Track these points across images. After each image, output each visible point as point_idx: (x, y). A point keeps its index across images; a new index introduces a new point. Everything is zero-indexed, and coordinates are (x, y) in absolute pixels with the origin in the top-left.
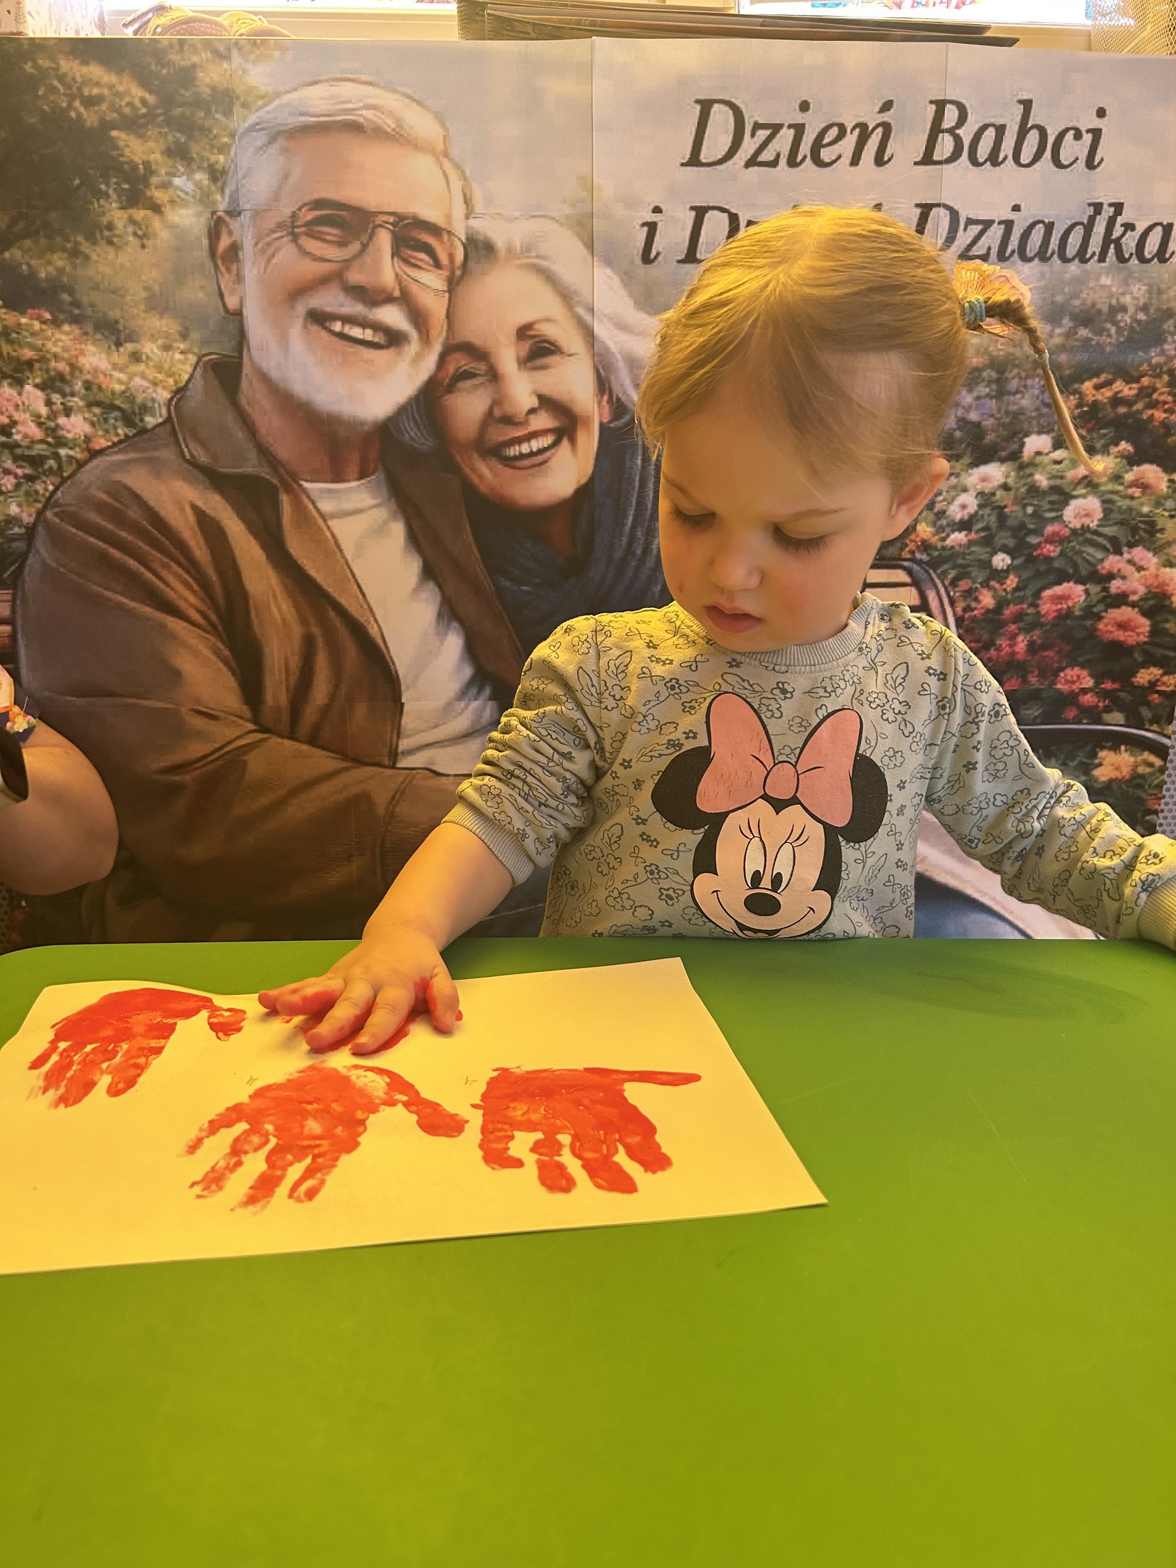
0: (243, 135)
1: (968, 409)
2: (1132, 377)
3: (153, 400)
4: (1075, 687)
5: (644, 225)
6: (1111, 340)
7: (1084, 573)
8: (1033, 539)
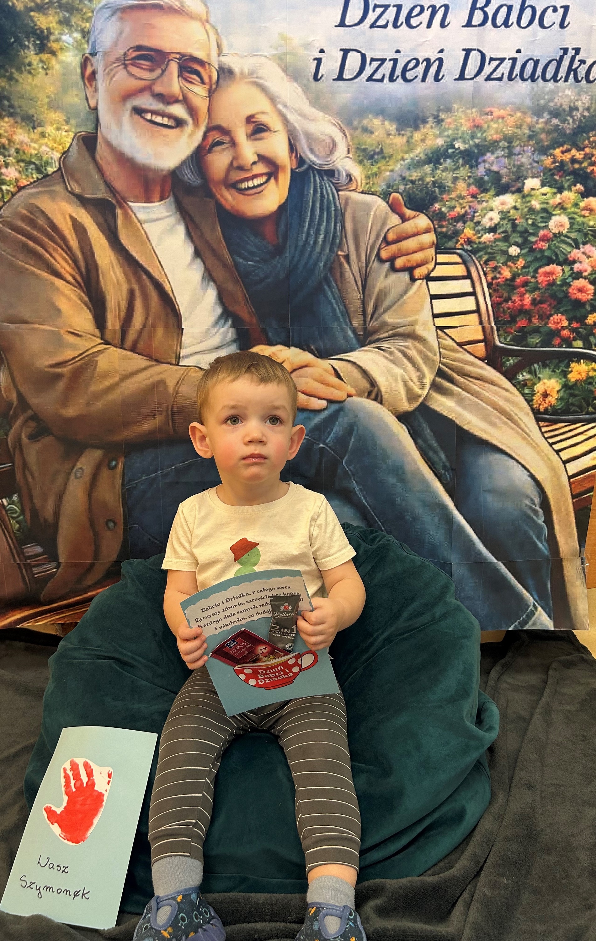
0: (98, 11)
1: (492, 164)
2: (580, 148)
3: (52, 158)
4: (559, 326)
5: (315, 59)
6: (569, 126)
7: (561, 259)
8: (532, 239)
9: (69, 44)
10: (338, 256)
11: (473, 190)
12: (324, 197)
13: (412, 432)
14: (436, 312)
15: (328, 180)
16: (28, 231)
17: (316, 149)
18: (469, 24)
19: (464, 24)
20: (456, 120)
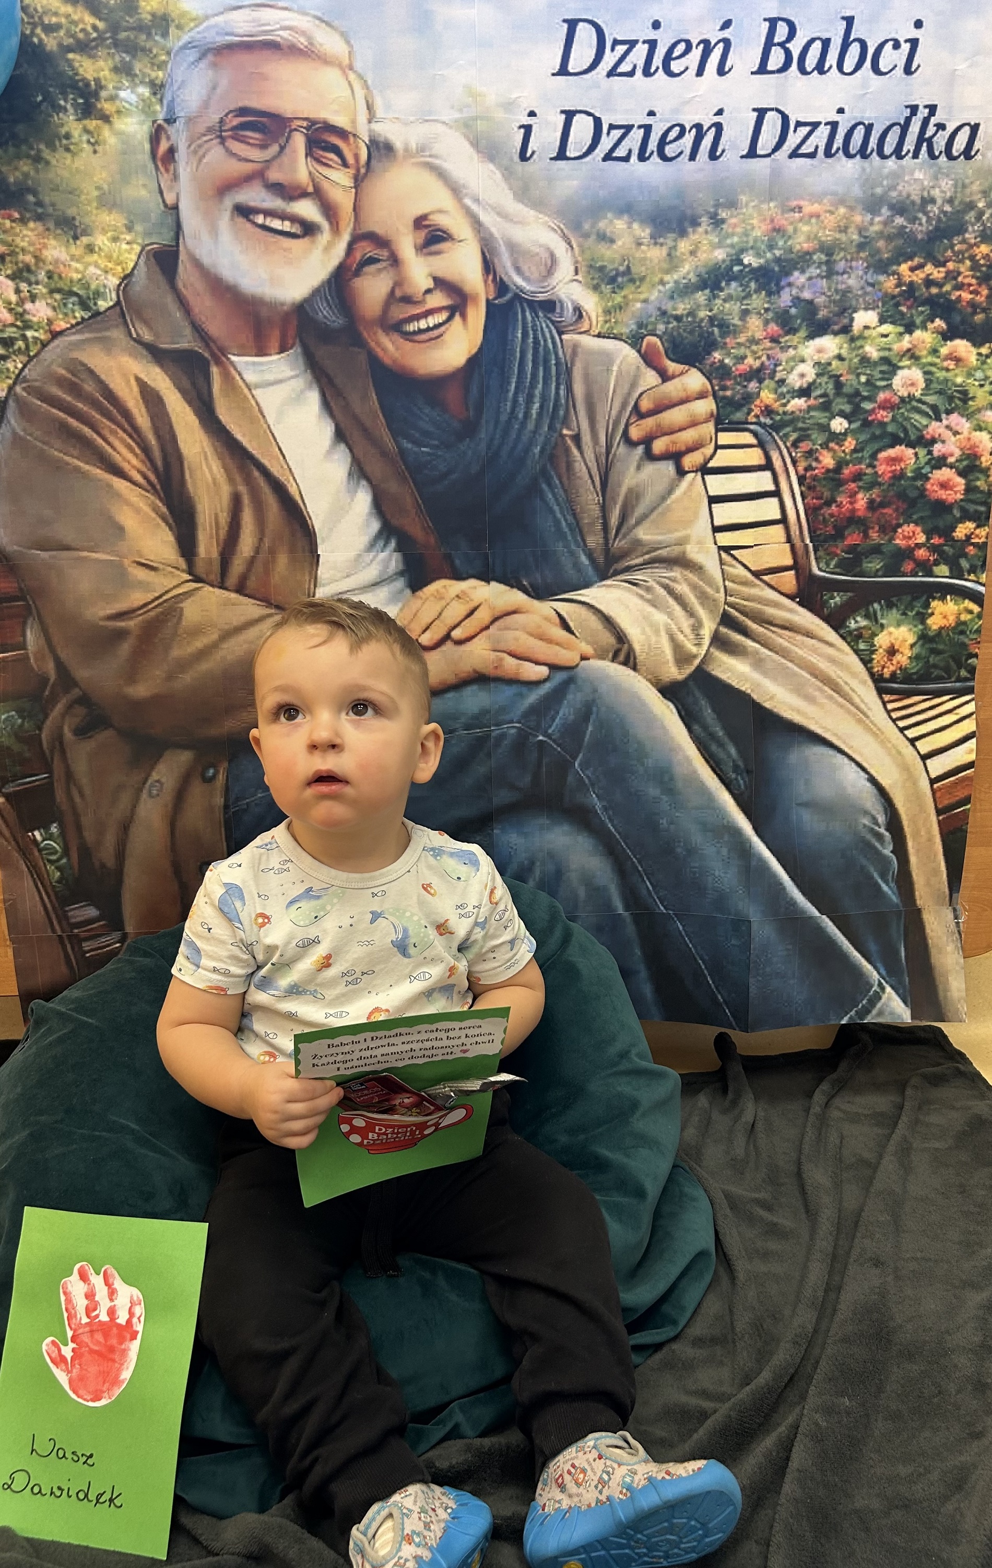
0: (178, 52)
1: (802, 288)
2: (939, 261)
3: (105, 286)
4: (911, 543)
5: (521, 127)
6: (922, 228)
7: (913, 437)
8: (868, 406)
9: (131, 104)
10: (563, 436)
11: (772, 329)
12: (539, 343)
13: (683, 713)
14: (716, 523)
15: (545, 316)
16: (69, 403)
17: (525, 268)
18: (762, 69)
19: (755, 69)
20: (744, 221)
